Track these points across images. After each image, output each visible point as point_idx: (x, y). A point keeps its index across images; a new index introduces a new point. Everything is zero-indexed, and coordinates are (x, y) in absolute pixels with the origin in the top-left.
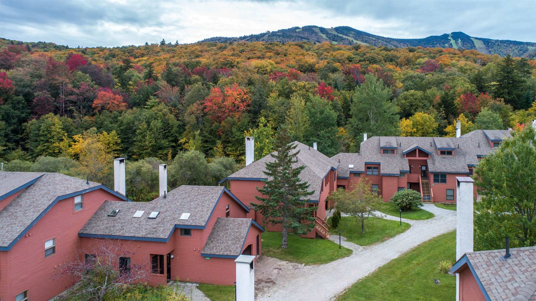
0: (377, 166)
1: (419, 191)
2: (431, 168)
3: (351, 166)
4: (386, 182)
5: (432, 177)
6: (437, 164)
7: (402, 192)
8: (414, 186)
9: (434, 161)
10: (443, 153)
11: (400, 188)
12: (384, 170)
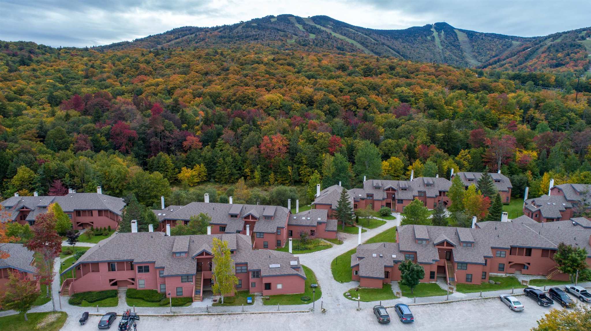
0: (372, 196)
1: (391, 208)
2: (396, 198)
3: (360, 195)
4: (376, 203)
5: (397, 201)
6: (399, 195)
7: (383, 208)
8: (388, 205)
9: (398, 193)
10: (402, 189)
11: (382, 206)
12: (375, 197)
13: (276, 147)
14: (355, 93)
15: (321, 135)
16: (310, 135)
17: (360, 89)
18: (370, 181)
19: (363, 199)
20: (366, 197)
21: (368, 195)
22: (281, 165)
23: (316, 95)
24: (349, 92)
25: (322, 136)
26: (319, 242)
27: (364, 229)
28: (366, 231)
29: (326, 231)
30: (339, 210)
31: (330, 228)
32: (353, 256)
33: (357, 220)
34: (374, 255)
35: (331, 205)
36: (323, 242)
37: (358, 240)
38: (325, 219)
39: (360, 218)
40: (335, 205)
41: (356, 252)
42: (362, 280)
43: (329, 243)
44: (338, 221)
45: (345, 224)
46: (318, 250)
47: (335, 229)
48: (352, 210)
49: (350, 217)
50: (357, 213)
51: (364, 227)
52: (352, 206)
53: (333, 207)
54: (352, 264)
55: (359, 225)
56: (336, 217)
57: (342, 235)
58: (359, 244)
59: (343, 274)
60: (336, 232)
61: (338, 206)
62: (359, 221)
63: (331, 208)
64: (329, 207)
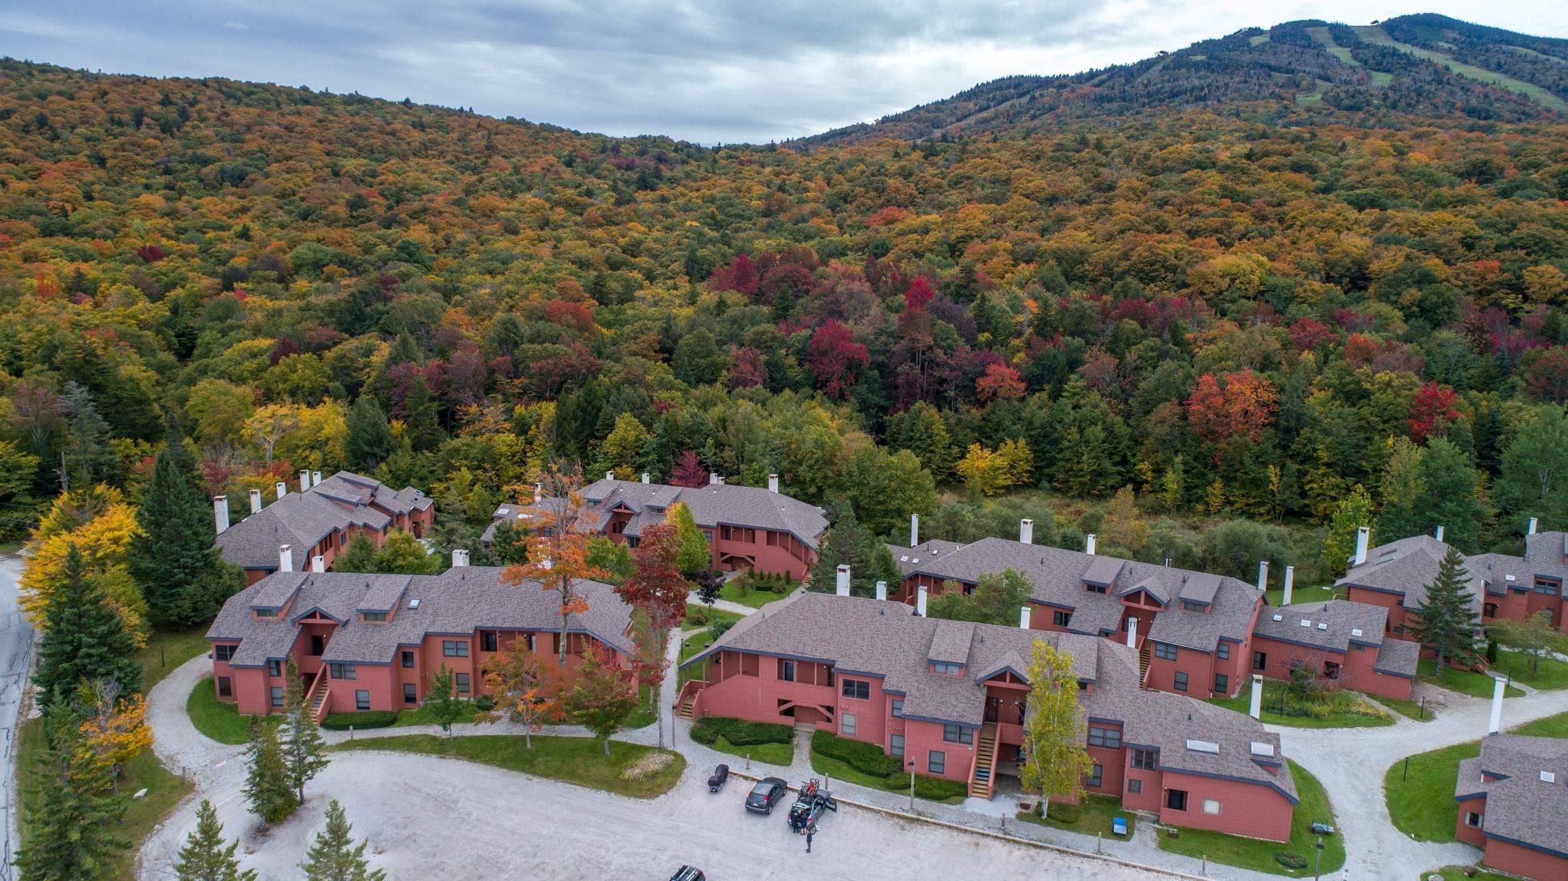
0: (1556, 582)
3: (1511, 578)
13: (1236, 408)
14: (1522, 253)
15: (1387, 378)
16: (1348, 379)
17: (1542, 240)
18: (1554, 536)
19: (1519, 591)
20: (1532, 586)
21: (1540, 581)
22: (1247, 460)
23: (1377, 256)
24: (1498, 248)
25: (1389, 384)
26: (1349, 703)
27: (1515, 685)
28: (1521, 694)
29: (1376, 671)
30: (1430, 616)
31: (1392, 667)
32: (1466, 765)
33: (1491, 655)
34: (1547, 776)
35: (1403, 595)
36: (1365, 703)
37: (1489, 716)
38: (1377, 635)
39: (1504, 648)
40: (1416, 598)
41: (1477, 754)
42: (1491, 845)
43: (1383, 710)
44: (1424, 648)
45: (1447, 659)
46: (1346, 725)
47: (1411, 670)
48: (1478, 620)
49: (1467, 641)
50: (1494, 631)
51: (1517, 679)
52: (1477, 603)
53: (1408, 603)
54: (1462, 789)
55: (1497, 670)
56: (1416, 635)
57: (1432, 692)
58: (1492, 730)
59: (1426, 814)
60: (1413, 680)
61: (1426, 602)
62: (1498, 657)
63: (1401, 603)
64: (1393, 600)
